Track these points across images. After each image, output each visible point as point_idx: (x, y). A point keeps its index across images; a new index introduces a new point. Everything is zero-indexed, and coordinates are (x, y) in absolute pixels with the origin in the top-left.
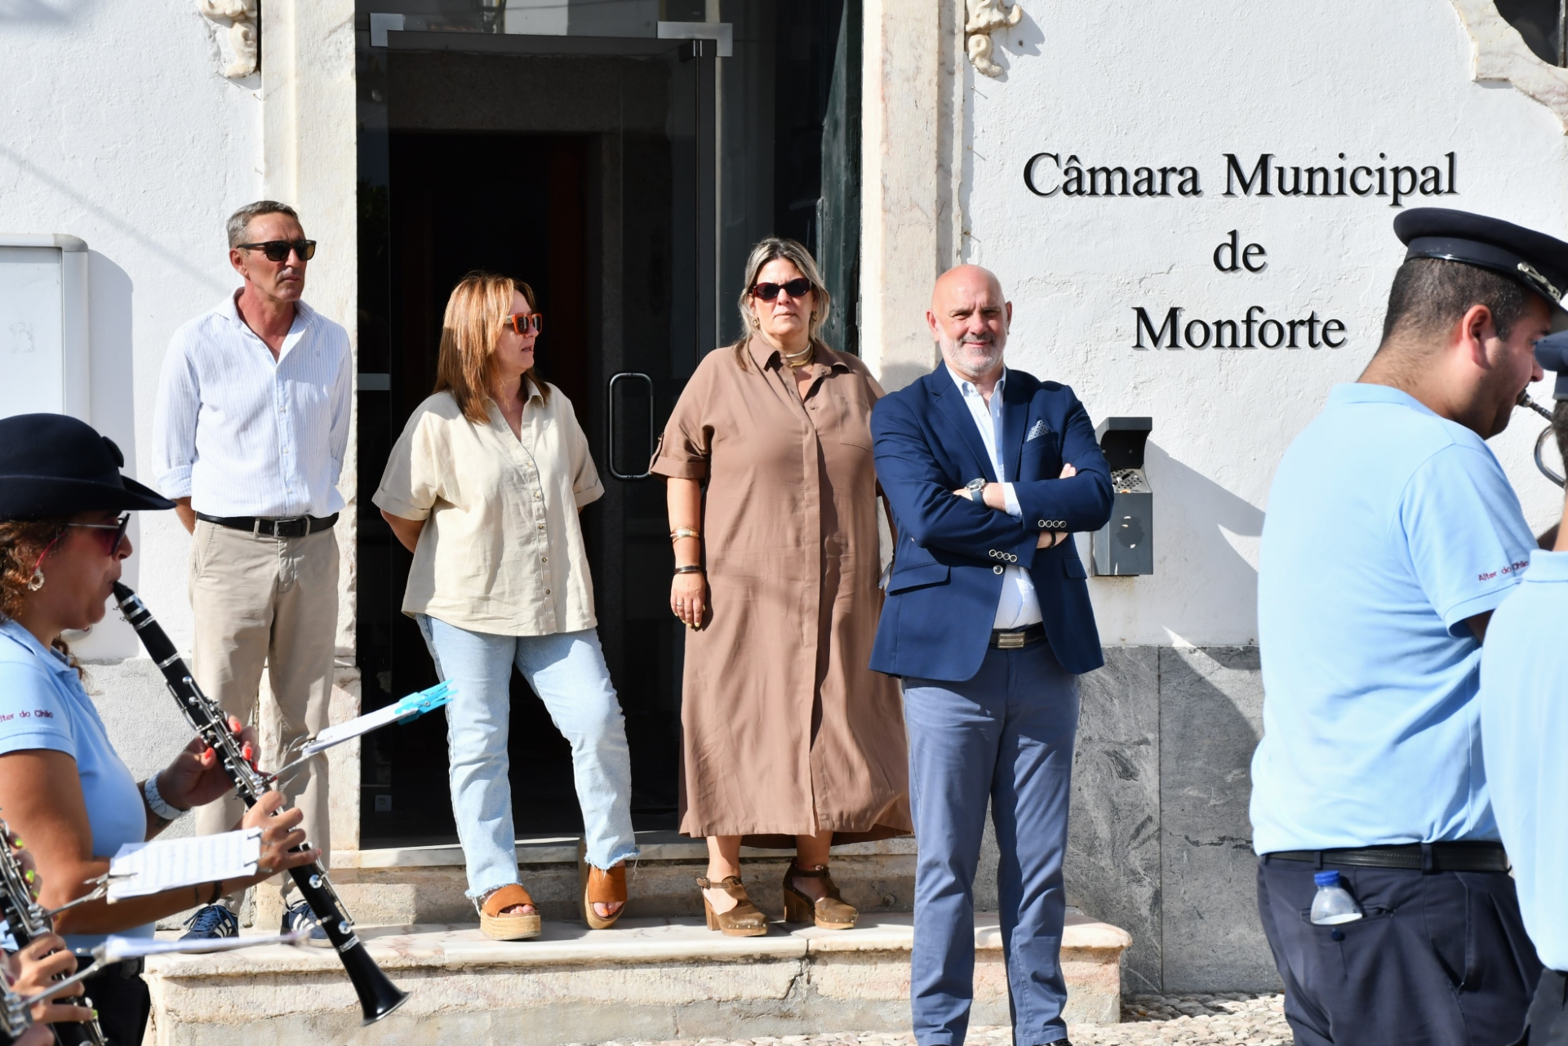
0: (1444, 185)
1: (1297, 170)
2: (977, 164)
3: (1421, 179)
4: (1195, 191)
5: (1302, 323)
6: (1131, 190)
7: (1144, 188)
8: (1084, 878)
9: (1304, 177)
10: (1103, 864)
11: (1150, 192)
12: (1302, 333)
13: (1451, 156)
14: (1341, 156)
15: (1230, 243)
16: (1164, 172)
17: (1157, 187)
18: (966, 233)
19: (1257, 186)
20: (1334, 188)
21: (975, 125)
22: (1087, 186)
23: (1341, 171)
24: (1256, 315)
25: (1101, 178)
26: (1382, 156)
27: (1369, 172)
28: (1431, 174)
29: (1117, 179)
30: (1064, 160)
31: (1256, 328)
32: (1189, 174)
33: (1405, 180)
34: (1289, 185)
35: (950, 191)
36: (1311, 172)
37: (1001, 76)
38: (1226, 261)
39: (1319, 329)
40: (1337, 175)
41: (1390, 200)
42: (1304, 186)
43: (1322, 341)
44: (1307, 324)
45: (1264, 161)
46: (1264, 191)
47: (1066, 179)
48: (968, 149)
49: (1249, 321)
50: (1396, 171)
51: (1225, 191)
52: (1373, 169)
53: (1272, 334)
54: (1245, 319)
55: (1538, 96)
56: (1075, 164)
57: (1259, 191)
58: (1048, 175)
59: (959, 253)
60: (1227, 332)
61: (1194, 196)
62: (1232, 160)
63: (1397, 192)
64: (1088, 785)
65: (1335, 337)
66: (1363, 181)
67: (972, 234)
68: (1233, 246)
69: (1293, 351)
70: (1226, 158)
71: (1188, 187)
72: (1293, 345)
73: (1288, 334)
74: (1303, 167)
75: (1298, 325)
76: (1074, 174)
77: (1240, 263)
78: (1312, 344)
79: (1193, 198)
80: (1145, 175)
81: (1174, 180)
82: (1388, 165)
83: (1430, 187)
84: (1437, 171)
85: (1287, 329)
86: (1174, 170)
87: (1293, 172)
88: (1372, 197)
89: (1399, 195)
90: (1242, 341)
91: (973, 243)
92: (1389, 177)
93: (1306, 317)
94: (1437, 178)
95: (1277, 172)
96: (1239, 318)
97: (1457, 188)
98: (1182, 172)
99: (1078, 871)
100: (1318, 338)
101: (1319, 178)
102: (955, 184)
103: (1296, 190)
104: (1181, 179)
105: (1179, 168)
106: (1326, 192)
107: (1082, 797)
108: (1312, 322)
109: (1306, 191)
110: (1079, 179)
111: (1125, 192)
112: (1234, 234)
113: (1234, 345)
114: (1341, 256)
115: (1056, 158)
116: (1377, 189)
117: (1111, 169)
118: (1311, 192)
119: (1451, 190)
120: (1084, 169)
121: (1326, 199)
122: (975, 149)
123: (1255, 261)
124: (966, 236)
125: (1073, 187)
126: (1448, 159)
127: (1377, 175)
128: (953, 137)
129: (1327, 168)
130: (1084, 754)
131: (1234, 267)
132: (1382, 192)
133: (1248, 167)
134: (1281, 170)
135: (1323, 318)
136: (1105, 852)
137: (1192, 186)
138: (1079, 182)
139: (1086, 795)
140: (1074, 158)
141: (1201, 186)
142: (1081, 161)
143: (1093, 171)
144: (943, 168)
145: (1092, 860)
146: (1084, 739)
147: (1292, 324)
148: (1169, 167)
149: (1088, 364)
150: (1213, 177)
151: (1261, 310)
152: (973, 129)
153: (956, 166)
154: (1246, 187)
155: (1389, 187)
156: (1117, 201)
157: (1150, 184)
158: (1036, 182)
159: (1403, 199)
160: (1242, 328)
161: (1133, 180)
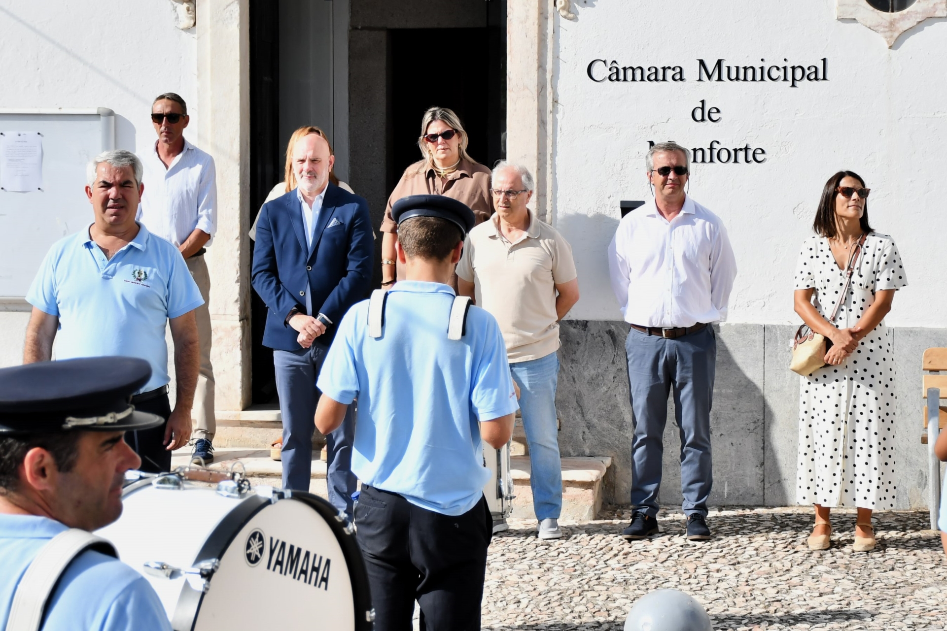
0: (820, 76)
1: (737, 68)
2: (562, 66)
3: (807, 72)
4: (681, 79)
5: (741, 149)
6: (646, 78)
7: (653, 77)
8: (617, 442)
9: (742, 71)
10: (627, 435)
11: (656, 79)
12: (741, 155)
13: (824, 60)
14: (762, 60)
15: (701, 106)
16: (664, 69)
17: (660, 77)
18: (555, 102)
19: (716, 76)
20: (758, 77)
21: (560, 45)
22: (621, 77)
23: (762, 68)
24: (715, 145)
25: (630, 72)
26: (785, 60)
27: (778, 69)
28: (813, 69)
29: (638, 72)
30: (609, 63)
31: (715, 152)
32: (678, 70)
33: (799, 73)
34: (733, 76)
35: (545, 80)
36: (745, 68)
37: (575, 19)
38: (698, 115)
39: (750, 153)
40: (760, 70)
41: (790, 83)
42: (742, 76)
43: (752, 159)
44: (744, 150)
45: (719, 63)
46: (720, 79)
47: (611, 73)
48: (556, 58)
49: (711, 149)
50: (793, 68)
51: (698, 79)
52: (780, 67)
53: (724, 156)
54: (709, 147)
55: (872, 28)
56: (615, 65)
57: (717, 79)
58: (600, 71)
59: (551, 112)
60: (699, 154)
61: (681, 82)
62: (702, 62)
63: (794, 79)
64: (619, 394)
65: (759, 157)
66: (775, 74)
67: (559, 102)
68: (703, 109)
69: (736, 164)
70: (698, 61)
71: (678, 77)
72: (736, 161)
73: (733, 155)
74: (741, 66)
75: (739, 151)
76: (615, 70)
77: (706, 117)
78: (747, 161)
79: (680, 82)
80: (653, 70)
81: (670, 73)
82: (789, 65)
83: (813, 76)
84: (816, 68)
85: (733, 153)
86: (669, 68)
87: (735, 68)
88: (780, 82)
89: (795, 81)
90: (708, 159)
91: (560, 107)
92: (790, 71)
93: (743, 147)
94: (816, 72)
95: (727, 68)
96: (706, 147)
97: (828, 77)
98: (674, 69)
99: (613, 438)
100: (750, 158)
101: (750, 72)
102: (549, 76)
103: (737, 79)
104: (674, 72)
105: (672, 67)
106: (754, 79)
107: (617, 400)
108: (746, 149)
109: (743, 79)
110: (617, 73)
111: (642, 80)
112: (703, 102)
113: (703, 161)
114: (763, 114)
115: (605, 62)
116: (783, 78)
117: (635, 68)
118: (745, 79)
119: (824, 78)
120: (620, 67)
121: (754, 83)
122: (560, 57)
123: (714, 116)
124: (556, 103)
125: (614, 77)
126: (822, 62)
127: (783, 70)
128: (547, 51)
129: (754, 66)
130: (617, 378)
131: (703, 120)
132: (785, 79)
133: (711, 66)
134: (729, 68)
135: (753, 147)
136: (629, 429)
137: (680, 76)
138: (617, 75)
139: (618, 399)
140: (614, 62)
141: (684, 76)
142: (618, 63)
143: (625, 69)
144: (541, 67)
145: (622, 433)
146: (618, 369)
147: (736, 150)
148: (667, 66)
149: (623, 171)
150: (692, 71)
151: (718, 142)
152: (560, 47)
153: (549, 66)
154: (709, 77)
155: (790, 77)
156: (638, 84)
157: (656, 75)
158: (594, 75)
159: (797, 83)
160: (708, 152)
161: (647, 73)
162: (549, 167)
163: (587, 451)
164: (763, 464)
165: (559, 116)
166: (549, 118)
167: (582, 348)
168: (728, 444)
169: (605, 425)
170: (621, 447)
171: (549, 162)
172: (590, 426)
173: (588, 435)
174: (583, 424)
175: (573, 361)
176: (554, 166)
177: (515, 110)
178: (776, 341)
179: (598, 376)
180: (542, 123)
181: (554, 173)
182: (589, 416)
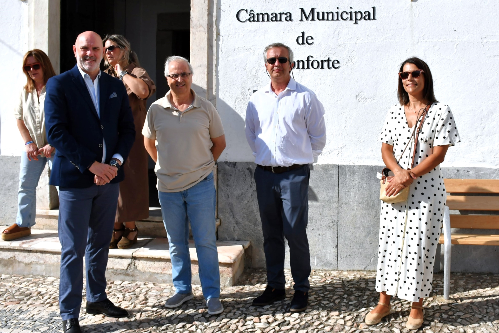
0: (372, 17)
1: (323, 13)
2: (222, 13)
3: (364, 15)
4: (291, 20)
5: (325, 61)
6: (270, 20)
7: (274, 19)
8: (253, 233)
9: (326, 15)
10: (259, 229)
11: (276, 20)
12: (325, 64)
13: (374, 8)
14: (338, 8)
15: (302, 36)
16: (281, 14)
17: (278, 19)
18: (218, 34)
19: (310, 18)
20: (335, 18)
21: (221, 1)
22: (256, 19)
23: (337, 13)
24: (310, 58)
25: (261, 17)
26: (351, 8)
27: (347, 13)
28: (367, 13)
29: (266, 17)
30: (249, 11)
31: (310, 62)
32: (289, 15)
33: (359, 16)
34: (321, 17)
35: (213, 21)
36: (328, 13)
38: (300, 41)
39: (331, 63)
40: (336, 14)
41: (354, 22)
42: (326, 18)
43: (332, 67)
44: (327, 61)
45: (312, 10)
46: (313, 19)
47: (250, 17)
48: (219, 9)
49: (308, 60)
50: (356, 13)
51: (300, 19)
52: (348, 12)
53: (315, 65)
54: (307, 60)
56: (252, 12)
57: (311, 19)
58: (244, 16)
59: (215, 40)
60: (301, 64)
61: (290, 21)
62: (302, 10)
63: (356, 19)
64: (254, 205)
65: (336, 65)
66: (345, 16)
67: (220, 34)
69: (322, 70)
70: (300, 9)
71: (288, 19)
72: (322, 68)
73: (321, 65)
74: (325, 11)
75: (324, 62)
76: (252, 15)
77: (305, 42)
78: (329, 68)
79: (290, 22)
80: (274, 15)
81: (284, 17)
82: (353, 11)
83: (367, 18)
84: (369, 13)
85: (320, 63)
86: (283, 13)
87: (322, 13)
88: (348, 21)
89: (357, 20)
90: (306, 67)
91: (221, 37)
92: (354, 15)
93: (327, 59)
94: (369, 15)
95: (317, 13)
96: (305, 59)
97: (376, 18)
98: (286, 14)
99: (251, 231)
100: (331, 66)
101: (330, 15)
102: (214, 19)
103: (323, 19)
104: (286, 16)
105: (285, 13)
106: (333, 19)
107: (253, 208)
108: (328, 60)
109: (326, 19)
110: (254, 17)
111: (268, 20)
112: (303, 33)
113: (303, 68)
114: (338, 40)
115: (246, 11)
116: (349, 19)
117: (264, 13)
118: (328, 19)
119: (374, 19)
120: (255, 13)
121: (333, 22)
122: (221, 9)
123: (310, 41)
124: (218, 35)
125: (252, 19)
126: (373, 9)
127: (349, 14)
128: (213, 5)
129: (333, 12)
130: (253, 195)
131: (303, 43)
132: (351, 19)
133: (307, 12)
134: (318, 13)
135: (332, 59)
136: (260, 225)
137: (289, 18)
138: (253, 18)
139: (254, 208)
140: (252, 10)
141: (293, 18)
142: (254, 11)
143: (258, 14)
144: (210, 14)
145: (256, 227)
146: (254, 191)
147: (322, 61)
148: (282, 12)
149: (257, 74)
150: (296, 15)
151: (312, 57)
152: (221, 3)
153: (215, 14)
154: (307, 18)
155: (354, 18)
156: (265, 23)
157: (276, 18)
158: (240, 18)
159: (358, 22)
160: (306, 63)
161: (271, 17)
162: (214, 72)
163: (236, 238)
164: (337, 246)
165: (220, 43)
166: (215, 43)
167: (233, 178)
168: (317, 235)
169: (246, 222)
170: (255, 236)
171: (214, 69)
172: (237, 223)
173: (236, 228)
174: (233, 222)
175: (228, 185)
176: (217, 72)
177: (195, 39)
178: (346, 175)
179: (242, 194)
180: (210, 46)
181: (217, 76)
182: (237, 218)
